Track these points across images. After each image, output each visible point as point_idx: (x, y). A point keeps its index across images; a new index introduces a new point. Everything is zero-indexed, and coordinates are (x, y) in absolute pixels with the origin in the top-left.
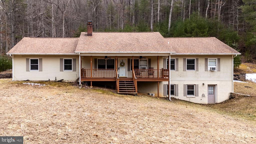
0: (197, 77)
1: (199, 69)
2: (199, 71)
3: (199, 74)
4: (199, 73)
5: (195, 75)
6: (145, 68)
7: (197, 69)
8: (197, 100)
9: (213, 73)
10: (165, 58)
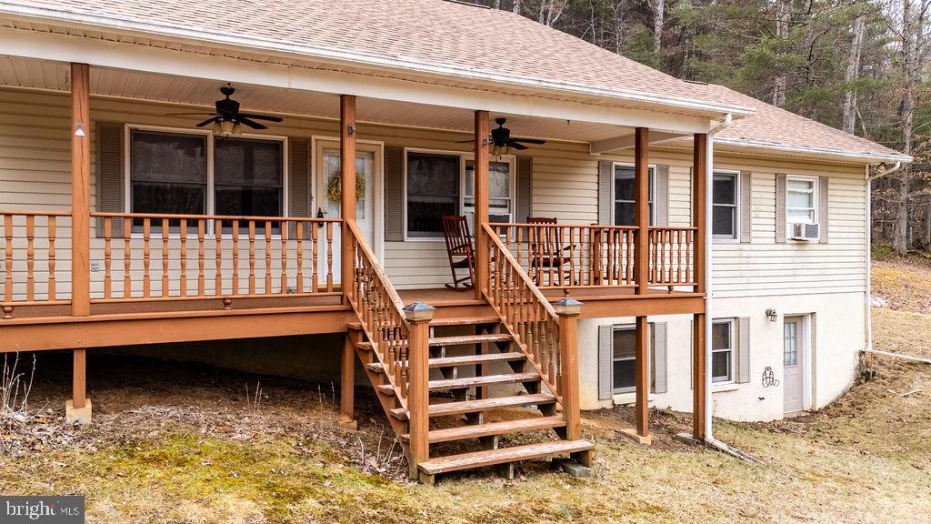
0: (744, 274)
1: (753, 234)
2: (753, 241)
3: (752, 260)
4: (753, 254)
5: (738, 267)
6: (506, 218)
7: (748, 232)
8: (745, 404)
9: (805, 254)
10: (608, 158)
